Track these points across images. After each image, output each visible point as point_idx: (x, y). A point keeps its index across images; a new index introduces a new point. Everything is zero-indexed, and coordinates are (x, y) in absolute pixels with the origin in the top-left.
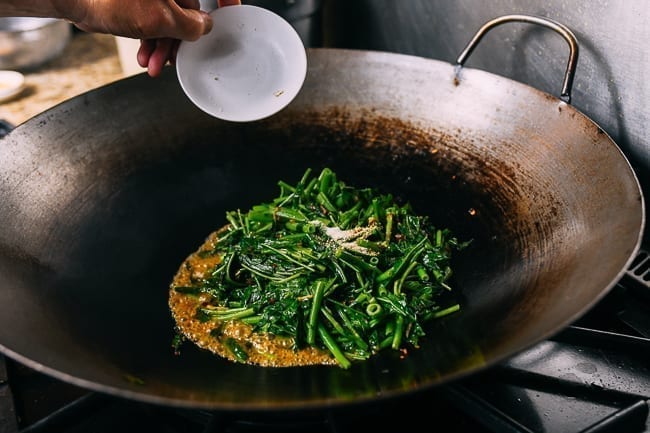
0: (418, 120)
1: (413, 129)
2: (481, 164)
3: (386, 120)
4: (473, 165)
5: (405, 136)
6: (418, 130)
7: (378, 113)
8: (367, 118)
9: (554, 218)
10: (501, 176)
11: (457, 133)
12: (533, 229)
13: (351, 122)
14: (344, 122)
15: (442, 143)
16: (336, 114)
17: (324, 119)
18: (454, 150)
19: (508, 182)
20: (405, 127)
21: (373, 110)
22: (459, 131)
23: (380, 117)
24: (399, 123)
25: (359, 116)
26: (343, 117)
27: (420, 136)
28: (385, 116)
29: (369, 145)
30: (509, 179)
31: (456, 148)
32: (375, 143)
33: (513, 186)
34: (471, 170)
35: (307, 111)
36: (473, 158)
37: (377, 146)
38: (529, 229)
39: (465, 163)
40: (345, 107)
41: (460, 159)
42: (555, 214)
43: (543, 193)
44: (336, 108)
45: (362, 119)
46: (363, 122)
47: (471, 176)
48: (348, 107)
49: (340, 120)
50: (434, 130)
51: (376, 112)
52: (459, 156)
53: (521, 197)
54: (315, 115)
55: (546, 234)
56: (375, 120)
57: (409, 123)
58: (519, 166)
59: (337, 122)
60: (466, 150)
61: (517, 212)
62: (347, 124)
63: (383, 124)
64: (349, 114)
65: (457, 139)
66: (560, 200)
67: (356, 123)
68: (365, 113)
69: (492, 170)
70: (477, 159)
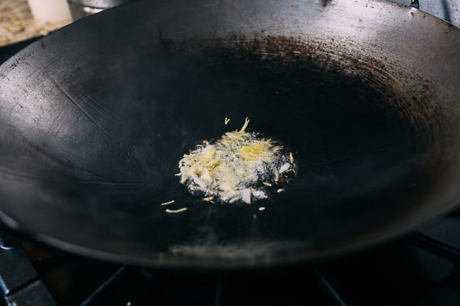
0: (298, 35)
1: (296, 42)
2: (355, 61)
3: (273, 38)
4: (349, 62)
5: (290, 48)
6: (299, 42)
7: (267, 33)
8: (259, 38)
9: (428, 92)
10: (373, 68)
11: (330, 41)
12: (411, 101)
13: (247, 43)
14: (242, 43)
15: (321, 50)
16: (235, 37)
17: (225, 42)
18: (331, 54)
19: (380, 72)
20: (289, 41)
21: (263, 32)
22: (333, 40)
23: (269, 36)
24: (283, 39)
25: (253, 37)
26: (240, 39)
27: (302, 46)
28: (272, 35)
29: (264, 58)
30: (380, 69)
31: (333, 53)
32: (268, 56)
33: (385, 74)
34: (348, 67)
35: (212, 38)
36: (347, 58)
37: (270, 59)
38: (409, 103)
39: (342, 62)
40: (240, 32)
41: (338, 60)
42: (428, 89)
43: (412, 76)
44: (234, 33)
45: (255, 39)
46: (257, 42)
47: (349, 71)
48: (242, 32)
49: (239, 41)
50: (313, 41)
51: (265, 32)
52: (336, 57)
53: (394, 81)
54: (219, 40)
55: (425, 104)
56: (265, 39)
57: (292, 38)
58: (386, 59)
59: (236, 43)
60: (341, 53)
61: (394, 91)
62: (244, 44)
63: (272, 41)
64: (244, 37)
65: (332, 46)
66: (429, 79)
67: (251, 42)
68: (257, 35)
69: (364, 64)
70: (351, 58)
